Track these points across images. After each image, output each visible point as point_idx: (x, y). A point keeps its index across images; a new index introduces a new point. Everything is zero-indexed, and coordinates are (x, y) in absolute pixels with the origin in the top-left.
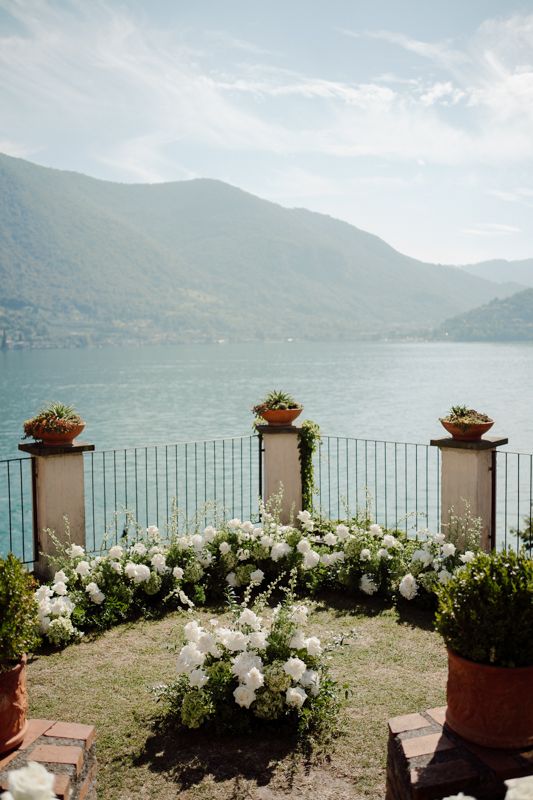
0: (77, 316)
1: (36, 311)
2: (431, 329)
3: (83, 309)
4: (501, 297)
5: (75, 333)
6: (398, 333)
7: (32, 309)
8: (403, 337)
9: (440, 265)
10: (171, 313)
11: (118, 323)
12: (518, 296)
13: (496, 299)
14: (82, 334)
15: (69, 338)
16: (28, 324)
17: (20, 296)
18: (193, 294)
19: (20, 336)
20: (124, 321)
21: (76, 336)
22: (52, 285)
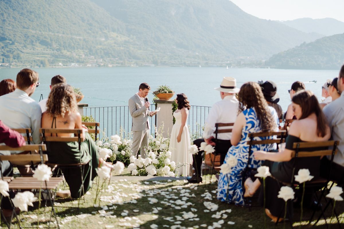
0: (39, 48)
1: (13, 43)
2: (264, 61)
3: (44, 43)
4: (308, 41)
5: (38, 58)
6: (242, 63)
7: (11, 42)
8: (246, 65)
9: (270, 20)
10: (100, 47)
11: (65, 52)
12: (318, 41)
13: (305, 43)
14: (43, 59)
15: (35, 61)
16: (7, 52)
17: (3, 34)
18: (114, 35)
19: (3, 59)
20: (69, 51)
21: (39, 60)
22: (24, 27)
